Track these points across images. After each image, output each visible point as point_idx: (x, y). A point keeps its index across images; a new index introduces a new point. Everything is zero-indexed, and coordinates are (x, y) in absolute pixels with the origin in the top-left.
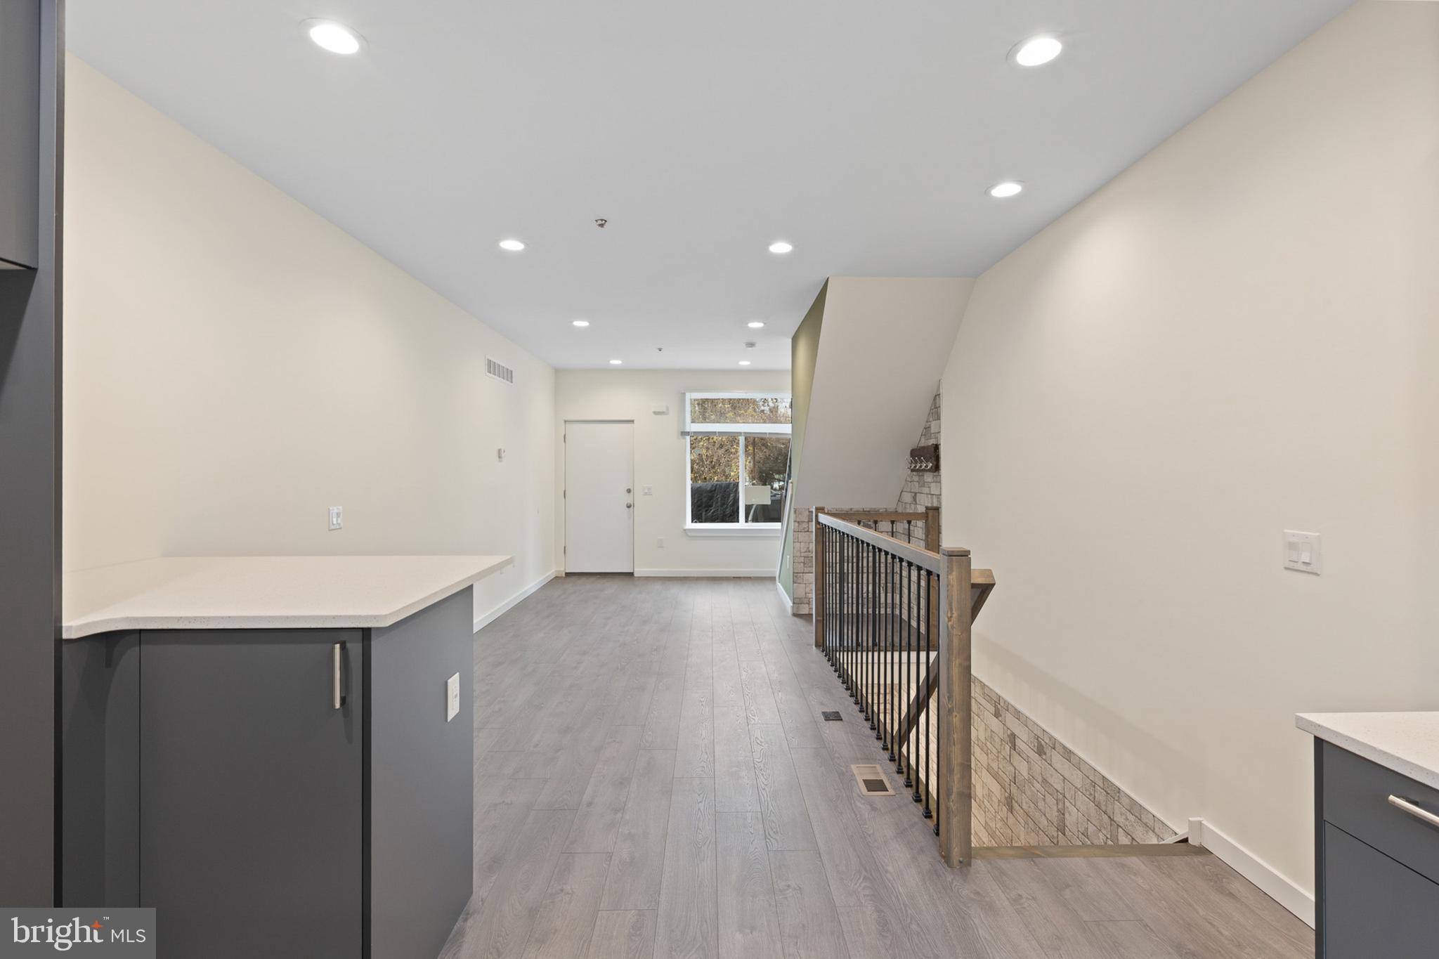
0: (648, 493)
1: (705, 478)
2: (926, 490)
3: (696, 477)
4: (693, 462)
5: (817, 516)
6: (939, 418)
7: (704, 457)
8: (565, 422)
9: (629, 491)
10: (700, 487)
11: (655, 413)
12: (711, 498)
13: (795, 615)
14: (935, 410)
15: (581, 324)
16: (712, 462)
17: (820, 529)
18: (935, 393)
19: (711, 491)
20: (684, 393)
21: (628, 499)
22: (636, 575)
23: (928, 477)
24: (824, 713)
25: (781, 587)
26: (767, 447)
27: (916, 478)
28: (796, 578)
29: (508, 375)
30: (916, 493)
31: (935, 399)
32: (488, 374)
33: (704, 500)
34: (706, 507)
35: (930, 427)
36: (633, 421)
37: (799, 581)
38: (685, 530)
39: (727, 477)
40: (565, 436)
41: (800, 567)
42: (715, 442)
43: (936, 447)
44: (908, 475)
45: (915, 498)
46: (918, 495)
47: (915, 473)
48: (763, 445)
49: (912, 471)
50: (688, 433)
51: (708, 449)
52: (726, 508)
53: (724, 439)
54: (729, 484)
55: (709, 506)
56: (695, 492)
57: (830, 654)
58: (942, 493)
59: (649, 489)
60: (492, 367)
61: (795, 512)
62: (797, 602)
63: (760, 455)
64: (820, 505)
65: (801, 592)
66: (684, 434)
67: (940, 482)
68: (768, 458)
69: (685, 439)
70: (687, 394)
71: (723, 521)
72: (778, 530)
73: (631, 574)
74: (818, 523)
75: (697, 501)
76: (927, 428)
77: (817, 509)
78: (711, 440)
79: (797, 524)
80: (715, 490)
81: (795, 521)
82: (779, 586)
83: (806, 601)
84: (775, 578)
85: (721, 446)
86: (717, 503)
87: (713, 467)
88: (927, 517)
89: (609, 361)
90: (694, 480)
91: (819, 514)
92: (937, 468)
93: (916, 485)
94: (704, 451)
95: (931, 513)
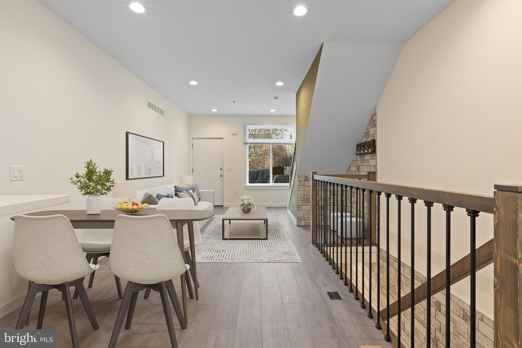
0: (229, 170)
1: (255, 168)
2: (366, 164)
3: (251, 168)
4: (250, 162)
5: (313, 177)
6: (375, 126)
7: (255, 160)
8: (193, 138)
9: (221, 169)
10: (253, 171)
11: (232, 134)
12: (257, 175)
13: (298, 226)
14: (373, 122)
15: (194, 83)
16: (257, 162)
17: (314, 183)
18: (372, 114)
19: (257, 172)
20: (246, 126)
21: (220, 173)
22: (224, 207)
23: (368, 157)
24: (329, 293)
25: (290, 211)
26: (279, 156)
27: (360, 159)
28: (299, 207)
29: (161, 112)
30: (359, 166)
31: (372, 117)
32: (148, 109)
33: (255, 176)
34: (255, 179)
35: (369, 132)
36: (222, 138)
37: (300, 210)
38: (246, 186)
39: (263, 167)
40: (193, 145)
41: (301, 203)
42: (259, 154)
43: (374, 141)
44: (354, 158)
45: (358, 169)
46: (360, 167)
47: (358, 156)
48: (277, 155)
49: (357, 155)
50: (247, 143)
51: (256, 157)
52: (263, 179)
53: (262, 153)
54: (265, 169)
55: (256, 179)
56: (250, 173)
57: (320, 248)
58: (378, 165)
59: (230, 168)
60: (150, 105)
61: (298, 176)
62: (299, 219)
63: (276, 159)
64: (314, 171)
65: (301, 214)
66: (246, 144)
67: (376, 159)
68: (279, 160)
69: (246, 146)
70: (247, 126)
71: (263, 183)
72: (288, 186)
73: (222, 206)
74: (313, 180)
75: (252, 177)
76: (367, 133)
77: (313, 173)
78: (257, 153)
79: (299, 182)
80: (259, 172)
81: (298, 181)
82: (289, 211)
83: (303, 219)
84: (287, 207)
85: (261, 156)
86: (260, 177)
87: (258, 164)
88: (369, 177)
89: (211, 110)
90: (250, 168)
91: (314, 175)
92: (374, 152)
93: (359, 163)
94: (255, 157)
95: (371, 175)
